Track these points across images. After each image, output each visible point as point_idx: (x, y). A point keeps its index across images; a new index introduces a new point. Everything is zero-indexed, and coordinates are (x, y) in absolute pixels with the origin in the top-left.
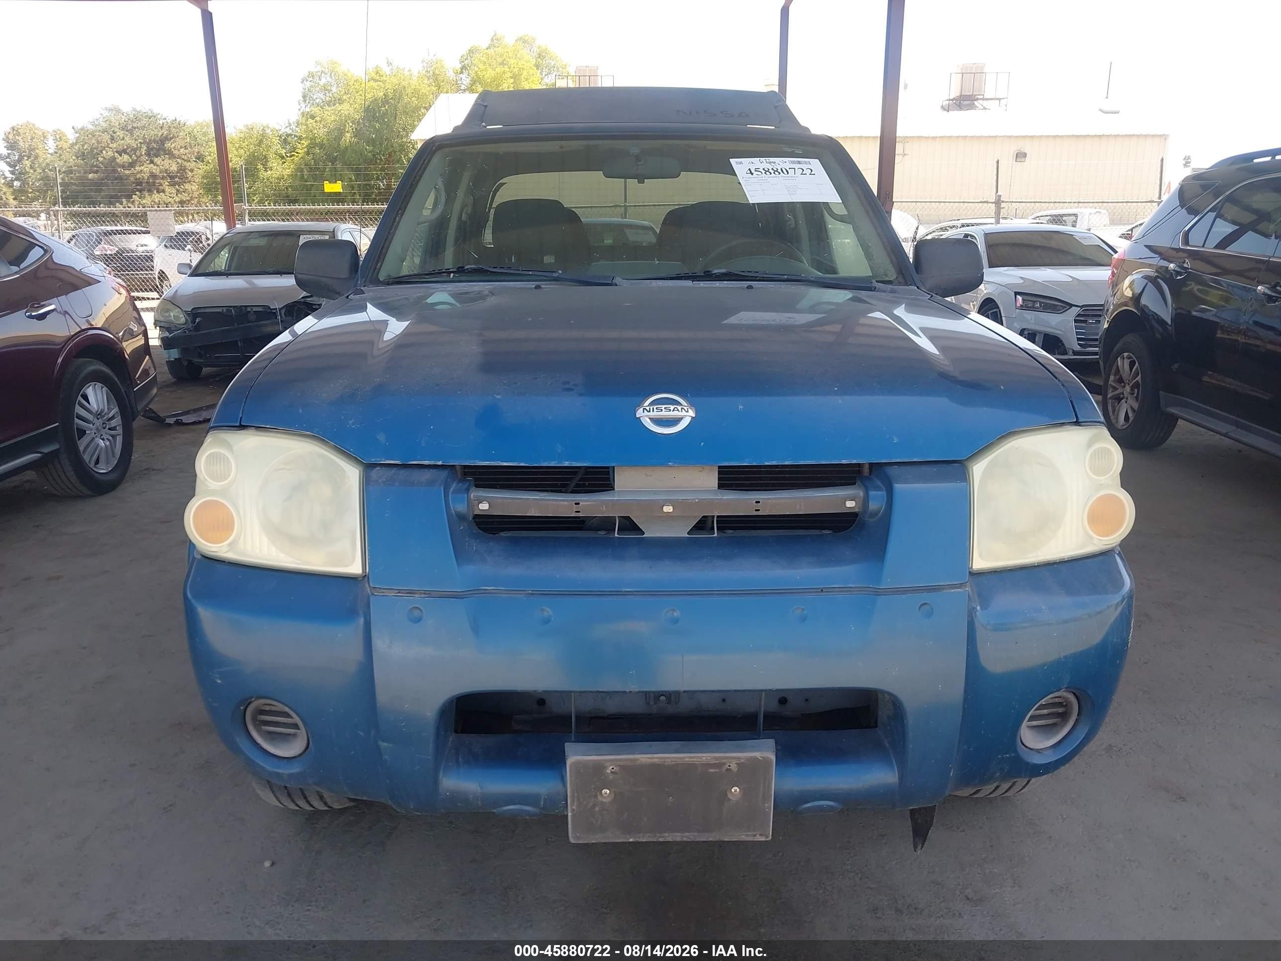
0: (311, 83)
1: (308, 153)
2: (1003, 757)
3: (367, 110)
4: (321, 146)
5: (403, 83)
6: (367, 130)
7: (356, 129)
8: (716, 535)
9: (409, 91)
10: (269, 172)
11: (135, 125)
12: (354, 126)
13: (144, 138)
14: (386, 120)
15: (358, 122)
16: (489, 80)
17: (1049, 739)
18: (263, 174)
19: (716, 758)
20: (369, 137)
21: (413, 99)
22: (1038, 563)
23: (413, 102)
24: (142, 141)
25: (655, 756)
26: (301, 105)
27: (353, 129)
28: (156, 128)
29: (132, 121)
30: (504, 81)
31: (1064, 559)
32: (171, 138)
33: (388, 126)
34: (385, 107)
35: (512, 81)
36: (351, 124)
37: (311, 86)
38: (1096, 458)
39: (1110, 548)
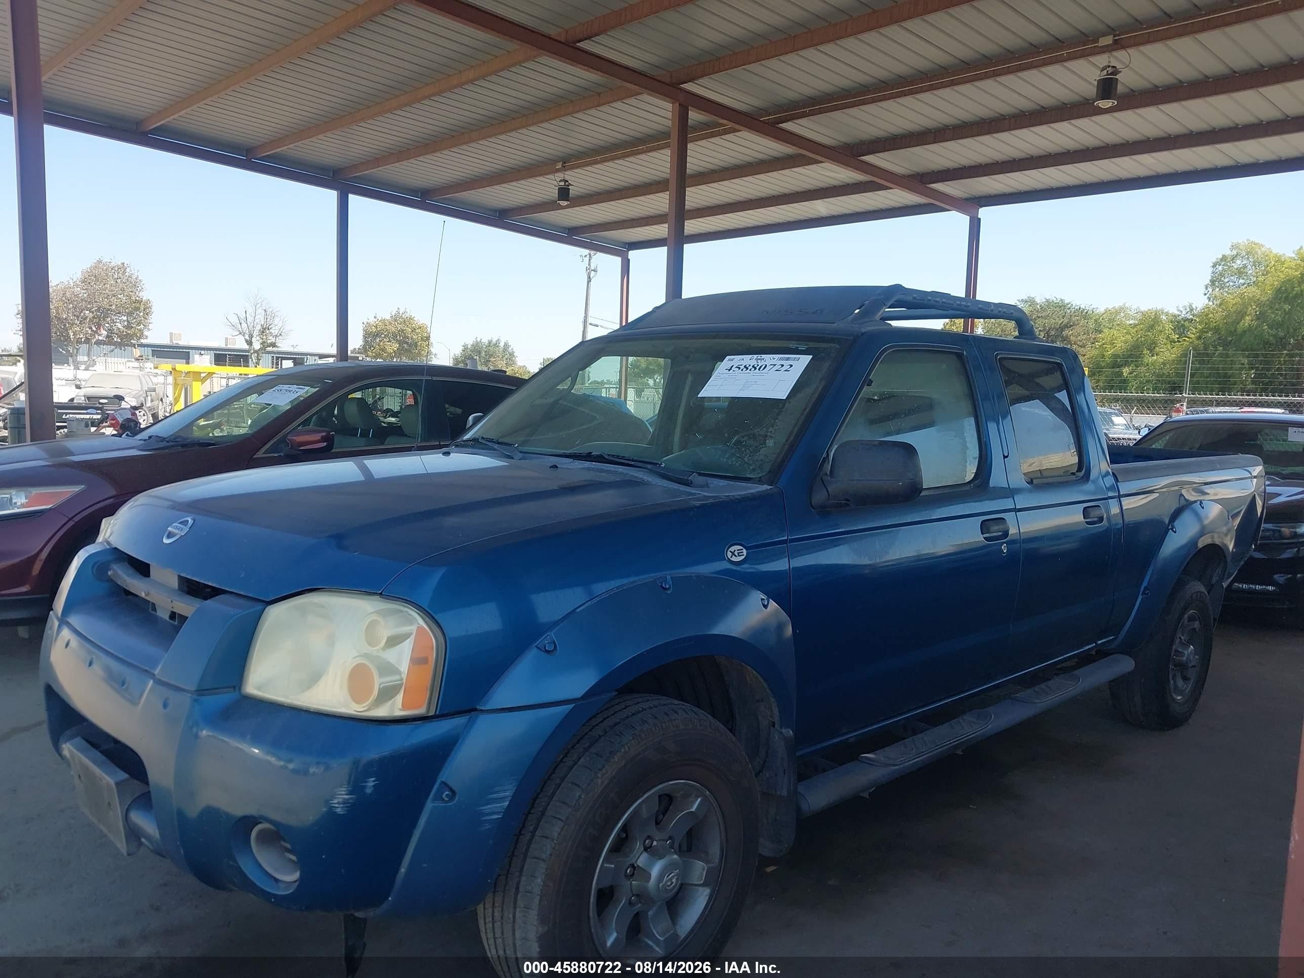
0: (1223, 267)
1: (1199, 338)
3: (1278, 291)
4: (1216, 330)
7: (1259, 311)
10: (1155, 358)
11: (1039, 315)
12: (1258, 308)
13: (1044, 326)
15: (1264, 304)
18: (1149, 359)
19: (100, 774)
20: (1274, 320)
22: (306, 708)
24: (1042, 329)
25: (86, 759)
26: (1209, 289)
27: (1256, 312)
28: (1058, 317)
29: (1038, 311)
31: (310, 709)
32: (1072, 326)
36: (1255, 307)
37: (1223, 270)
38: (371, 628)
39: (361, 716)
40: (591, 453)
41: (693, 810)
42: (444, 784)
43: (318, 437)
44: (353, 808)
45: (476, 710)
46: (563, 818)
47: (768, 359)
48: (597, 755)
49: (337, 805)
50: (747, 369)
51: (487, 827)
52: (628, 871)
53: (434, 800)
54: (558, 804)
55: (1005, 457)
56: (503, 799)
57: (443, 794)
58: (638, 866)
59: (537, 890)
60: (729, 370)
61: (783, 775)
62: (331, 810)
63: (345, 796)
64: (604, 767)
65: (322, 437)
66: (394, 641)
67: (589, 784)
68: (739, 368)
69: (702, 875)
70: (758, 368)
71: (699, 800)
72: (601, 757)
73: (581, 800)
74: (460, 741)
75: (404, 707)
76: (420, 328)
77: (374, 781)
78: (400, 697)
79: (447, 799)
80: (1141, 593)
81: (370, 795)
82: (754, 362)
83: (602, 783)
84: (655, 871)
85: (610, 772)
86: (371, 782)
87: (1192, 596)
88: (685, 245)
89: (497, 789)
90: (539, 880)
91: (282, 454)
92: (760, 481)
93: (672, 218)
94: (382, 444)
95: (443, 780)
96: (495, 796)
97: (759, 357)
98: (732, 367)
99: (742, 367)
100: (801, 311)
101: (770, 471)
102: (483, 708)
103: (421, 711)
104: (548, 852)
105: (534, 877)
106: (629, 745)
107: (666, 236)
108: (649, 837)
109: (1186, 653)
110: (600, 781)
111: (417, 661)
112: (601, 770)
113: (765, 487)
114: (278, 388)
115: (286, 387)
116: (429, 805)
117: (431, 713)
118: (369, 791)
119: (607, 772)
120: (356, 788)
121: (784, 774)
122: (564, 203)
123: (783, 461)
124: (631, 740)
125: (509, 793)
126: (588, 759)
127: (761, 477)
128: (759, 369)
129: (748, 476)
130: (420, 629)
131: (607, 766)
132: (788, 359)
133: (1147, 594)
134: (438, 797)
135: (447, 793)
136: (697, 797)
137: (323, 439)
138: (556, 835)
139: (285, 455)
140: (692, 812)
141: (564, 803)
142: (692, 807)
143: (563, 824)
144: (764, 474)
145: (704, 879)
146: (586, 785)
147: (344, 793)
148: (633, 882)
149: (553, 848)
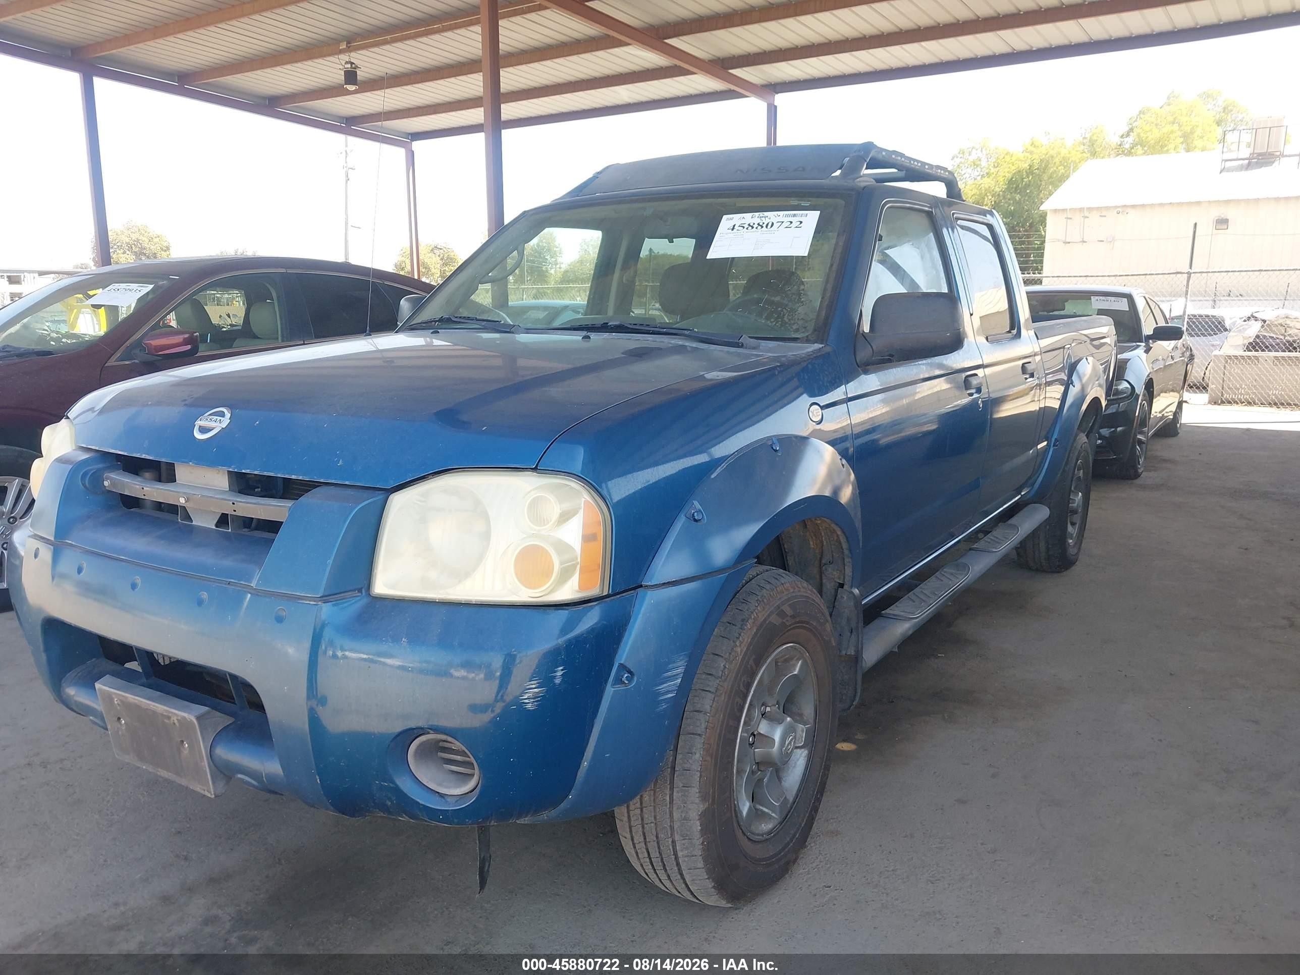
0: (961, 160)
2: (380, 783)
3: (1010, 182)
5: (1051, 152)
6: (1006, 202)
7: (995, 202)
8: (230, 530)
9: (1057, 160)
12: (993, 199)
14: (1028, 191)
15: (999, 195)
16: (1152, 142)
17: (459, 787)
19: (167, 711)
20: (1007, 210)
21: (1060, 168)
22: (465, 601)
23: (1059, 171)
25: (137, 698)
27: (991, 202)
30: (1170, 141)
31: (471, 601)
33: (1030, 197)
34: (1028, 178)
35: (1182, 140)
36: (990, 197)
37: (961, 163)
38: (534, 505)
39: (537, 602)
40: (607, 323)
41: (796, 673)
42: (622, 667)
43: (179, 339)
44: (543, 702)
45: (641, 586)
46: (712, 690)
47: (772, 216)
48: (730, 624)
49: (527, 701)
50: (753, 227)
51: (664, 707)
52: (751, 740)
53: (613, 685)
54: (704, 676)
55: (971, 315)
56: (674, 677)
57: (623, 677)
58: (760, 734)
59: (696, 767)
60: (733, 229)
61: (849, 634)
62: (521, 705)
63: (536, 690)
64: (740, 635)
65: (185, 339)
66: (565, 517)
67: (730, 654)
68: (744, 227)
69: (802, 737)
70: (764, 225)
71: (800, 662)
72: (736, 626)
73: (726, 670)
74: (632, 620)
75: (581, 587)
76: (159, 237)
77: (562, 670)
78: (576, 578)
79: (627, 682)
80: (1052, 444)
81: (560, 684)
82: (756, 220)
83: (741, 651)
84: (777, 736)
85: (746, 640)
86: (559, 672)
87: (1082, 446)
88: (503, 131)
89: (670, 666)
90: (698, 755)
91: (136, 361)
92: (808, 340)
93: (488, 101)
94: (231, 347)
95: (622, 662)
96: (669, 674)
97: (761, 215)
98: (734, 226)
99: (746, 226)
100: (779, 169)
101: (815, 330)
102: (649, 584)
103: (595, 591)
104: (703, 726)
105: (691, 753)
106: (756, 611)
107: (483, 122)
108: (763, 705)
109: (1076, 499)
110: (739, 650)
111: (588, 538)
112: (738, 638)
113: (817, 346)
114: (114, 288)
115: (123, 286)
116: (610, 690)
117: (605, 593)
118: (558, 681)
119: (744, 640)
120: (546, 680)
121: (852, 632)
122: (351, 88)
123: (827, 318)
124: (757, 607)
125: (680, 670)
126: (722, 629)
127: (807, 336)
128: (767, 227)
129: (794, 336)
130: (586, 502)
131: (742, 634)
132: (794, 215)
133: (1057, 446)
134: (619, 681)
135: (626, 675)
136: (798, 660)
137: (185, 342)
138: (708, 707)
139: (140, 362)
140: (795, 674)
141: (710, 674)
142: (795, 670)
143: (713, 696)
144: (810, 333)
145: (804, 740)
146: (728, 654)
147: (534, 686)
148: (756, 750)
149: (708, 722)
